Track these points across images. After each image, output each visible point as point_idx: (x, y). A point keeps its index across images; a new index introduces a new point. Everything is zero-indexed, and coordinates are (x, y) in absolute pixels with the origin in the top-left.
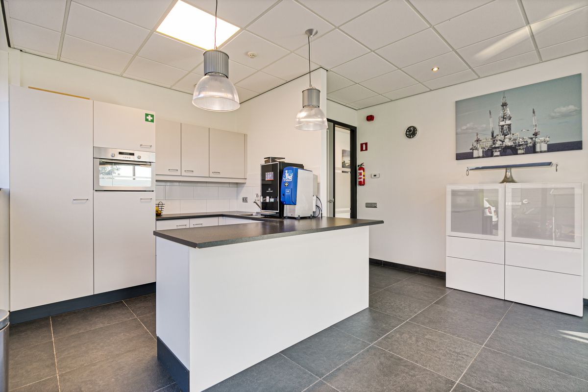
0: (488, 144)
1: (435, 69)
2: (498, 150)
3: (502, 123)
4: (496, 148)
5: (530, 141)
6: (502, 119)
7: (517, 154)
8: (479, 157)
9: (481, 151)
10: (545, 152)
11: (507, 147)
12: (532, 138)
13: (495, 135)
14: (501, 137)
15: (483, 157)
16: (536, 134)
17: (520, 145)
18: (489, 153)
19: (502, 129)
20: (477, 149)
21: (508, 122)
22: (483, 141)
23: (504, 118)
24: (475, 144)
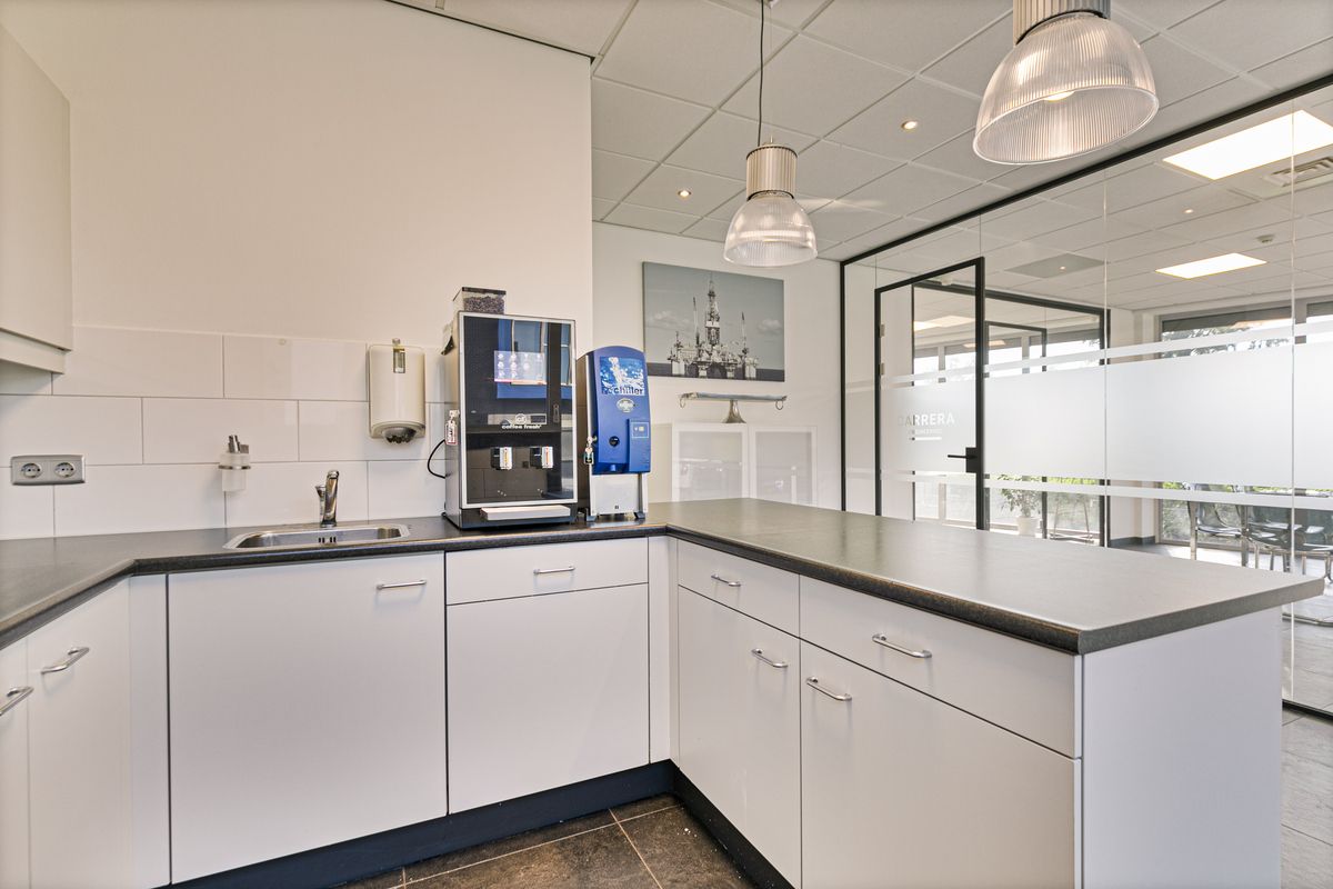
0: (692, 355)
1: (685, 194)
2: (704, 367)
3: (709, 324)
4: (702, 363)
5: (739, 360)
6: (709, 317)
7: (725, 377)
8: (679, 376)
9: (682, 364)
10: (754, 379)
11: (715, 365)
12: (741, 357)
13: (700, 341)
14: (707, 346)
15: (686, 376)
16: (745, 351)
17: (729, 364)
18: (693, 371)
19: (709, 333)
20: (677, 360)
21: (716, 324)
22: (686, 347)
23: (712, 316)
24: (675, 352)
